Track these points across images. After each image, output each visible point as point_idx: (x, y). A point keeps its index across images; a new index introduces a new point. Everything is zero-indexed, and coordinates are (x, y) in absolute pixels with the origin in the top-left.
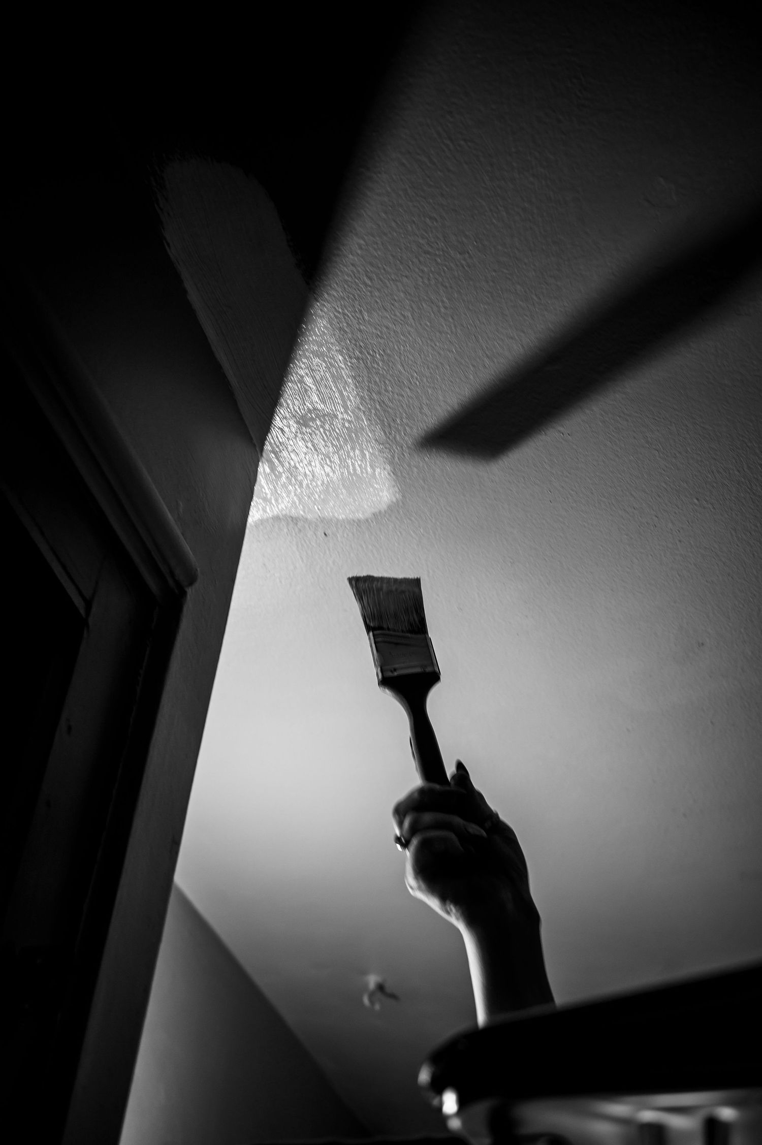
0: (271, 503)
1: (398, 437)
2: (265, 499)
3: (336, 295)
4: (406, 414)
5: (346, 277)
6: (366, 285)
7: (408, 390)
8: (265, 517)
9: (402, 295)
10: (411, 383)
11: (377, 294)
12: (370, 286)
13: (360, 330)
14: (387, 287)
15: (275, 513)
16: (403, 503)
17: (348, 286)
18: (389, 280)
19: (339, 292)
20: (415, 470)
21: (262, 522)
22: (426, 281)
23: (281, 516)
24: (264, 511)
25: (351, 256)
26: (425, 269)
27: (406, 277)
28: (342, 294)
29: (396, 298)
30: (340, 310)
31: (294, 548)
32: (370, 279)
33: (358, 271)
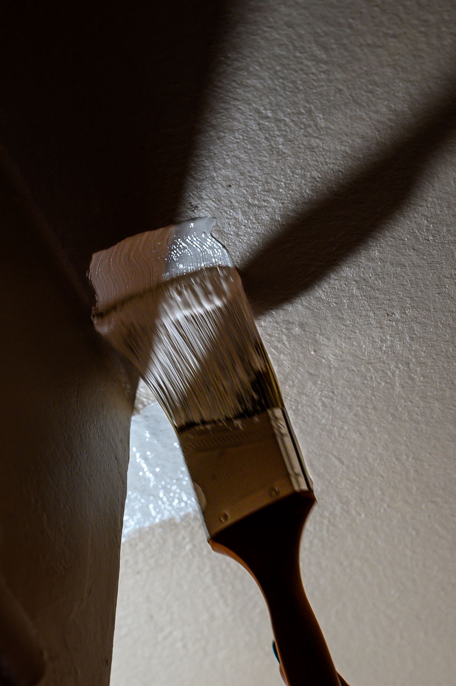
0: (157, 497)
1: (398, 347)
2: (145, 491)
3: (259, 85)
4: (412, 299)
5: (277, 51)
6: (318, 61)
7: (412, 253)
8: (147, 524)
9: (389, 72)
10: (416, 238)
11: (339, 76)
12: (326, 63)
13: (311, 149)
14: (359, 60)
15: (167, 515)
16: (416, 471)
17: (282, 65)
18: (360, 46)
19: (264, 79)
20: (437, 404)
21: (141, 533)
22: (434, 41)
23: (178, 520)
24: (146, 514)
25: (283, 9)
26: (431, 17)
27: (394, 36)
28: (270, 82)
29: (376, 78)
30: (270, 115)
31: (208, 580)
32: (325, 48)
33: (300, 36)
